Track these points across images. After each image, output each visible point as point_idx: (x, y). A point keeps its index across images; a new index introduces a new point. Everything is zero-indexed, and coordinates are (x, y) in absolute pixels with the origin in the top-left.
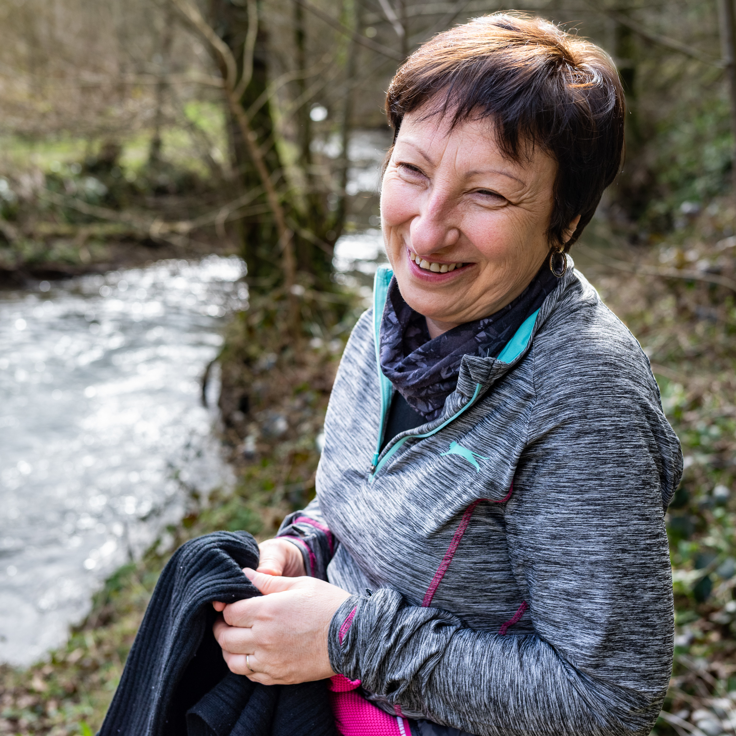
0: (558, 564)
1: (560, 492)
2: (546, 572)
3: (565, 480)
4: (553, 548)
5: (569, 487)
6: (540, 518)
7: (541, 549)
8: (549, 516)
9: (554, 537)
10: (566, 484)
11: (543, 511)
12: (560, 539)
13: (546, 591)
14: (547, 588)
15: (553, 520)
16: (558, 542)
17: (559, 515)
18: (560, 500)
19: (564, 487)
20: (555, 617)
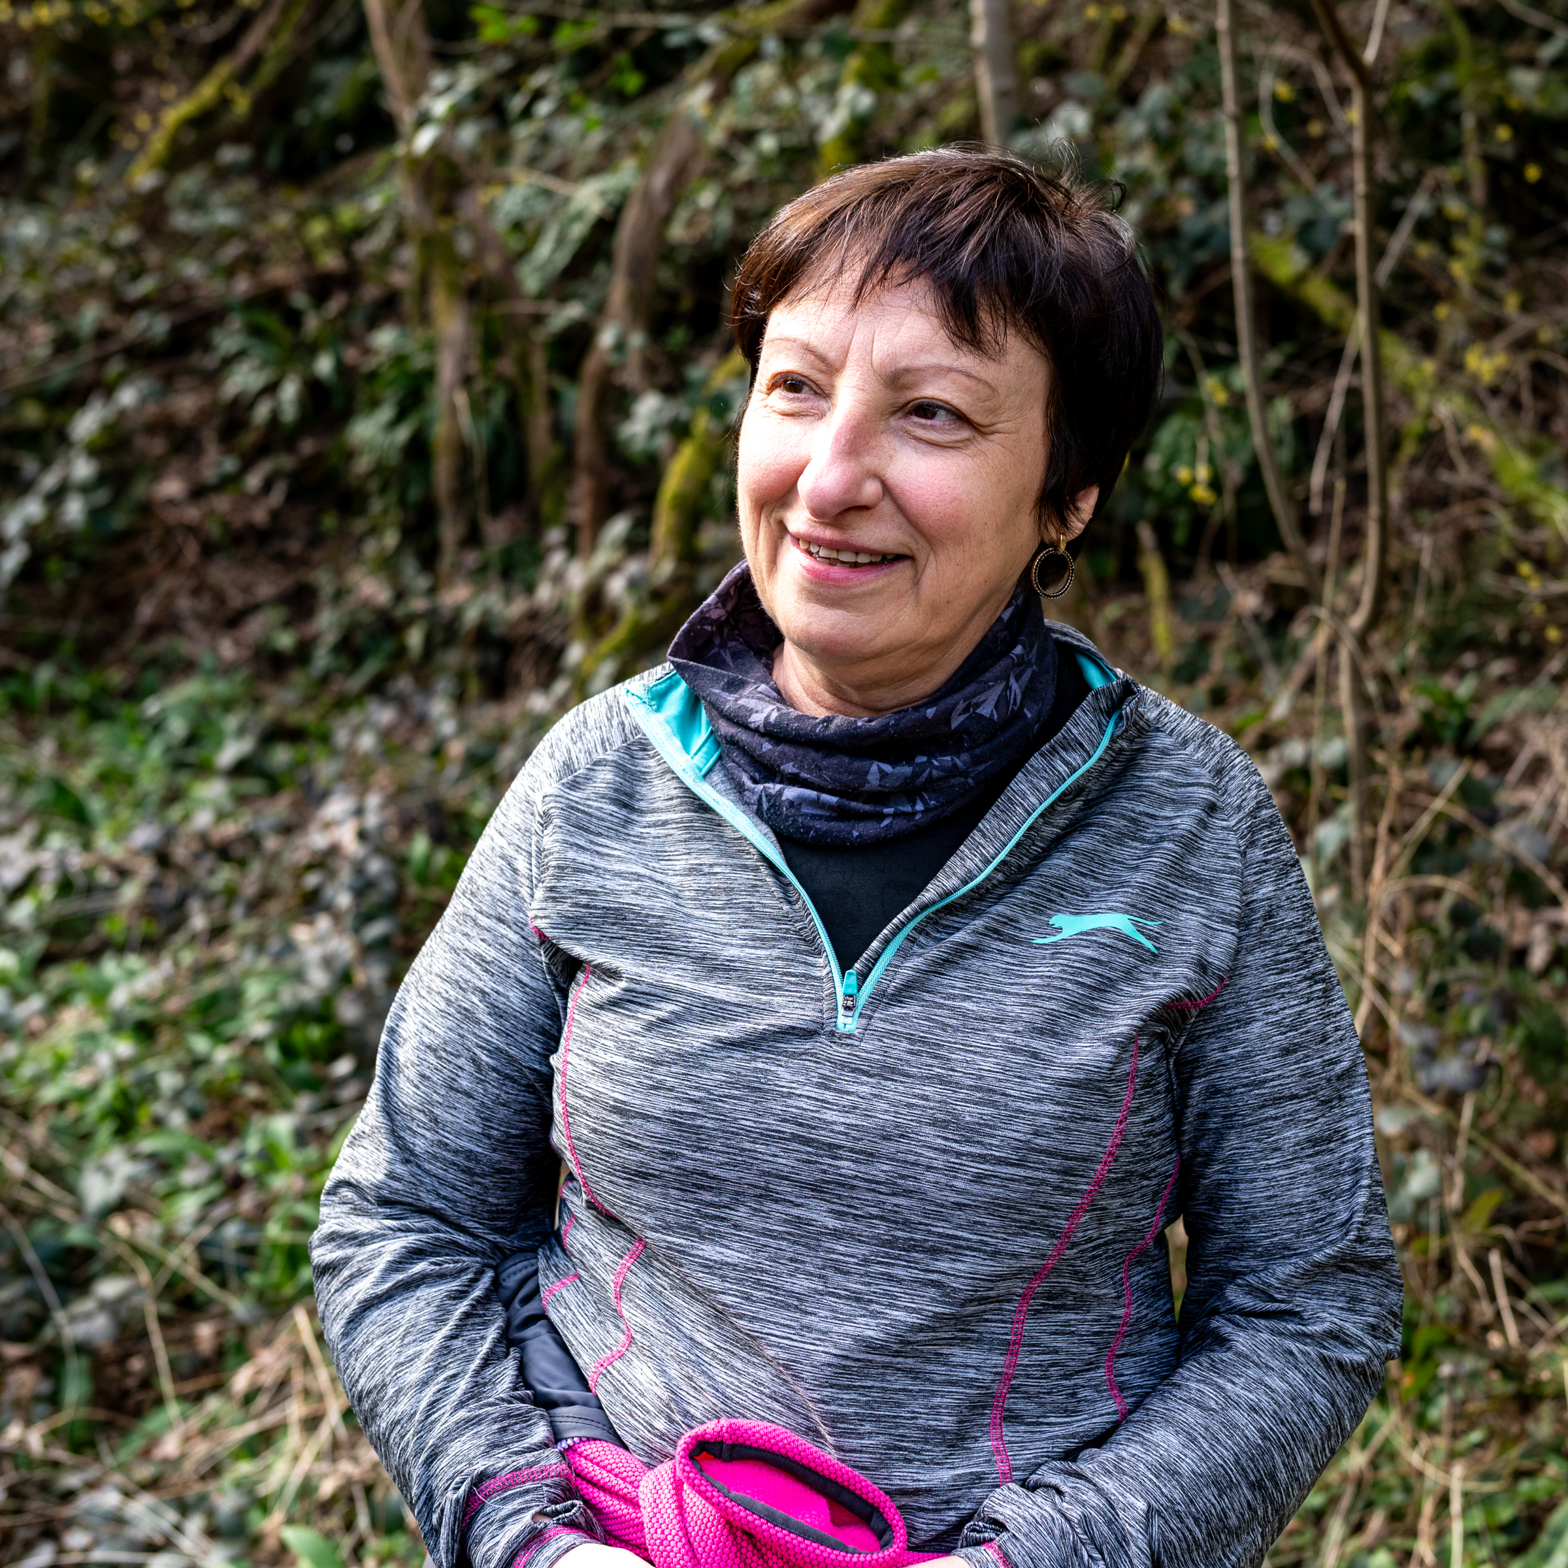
0: (1296, 1097)
1: (1283, 971)
2: (1276, 1118)
3: (1286, 949)
4: (1286, 1071)
5: (1292, 959)
6: (1256, 1028)
7: (1265, 1081)
8: (1272, 1018)
9: (1286, 1051)
10: (1288, 955)
11: (1259, 1013)
12: (1295, 1051)
13: (1275, 1155)
14: (1276, 1150)
15: (1278, 1024)
16: (1292, 1058)
17: (1287, 1012)
18: (1283, 985)
19: (1286, 960)
20: (1292, 1196)
